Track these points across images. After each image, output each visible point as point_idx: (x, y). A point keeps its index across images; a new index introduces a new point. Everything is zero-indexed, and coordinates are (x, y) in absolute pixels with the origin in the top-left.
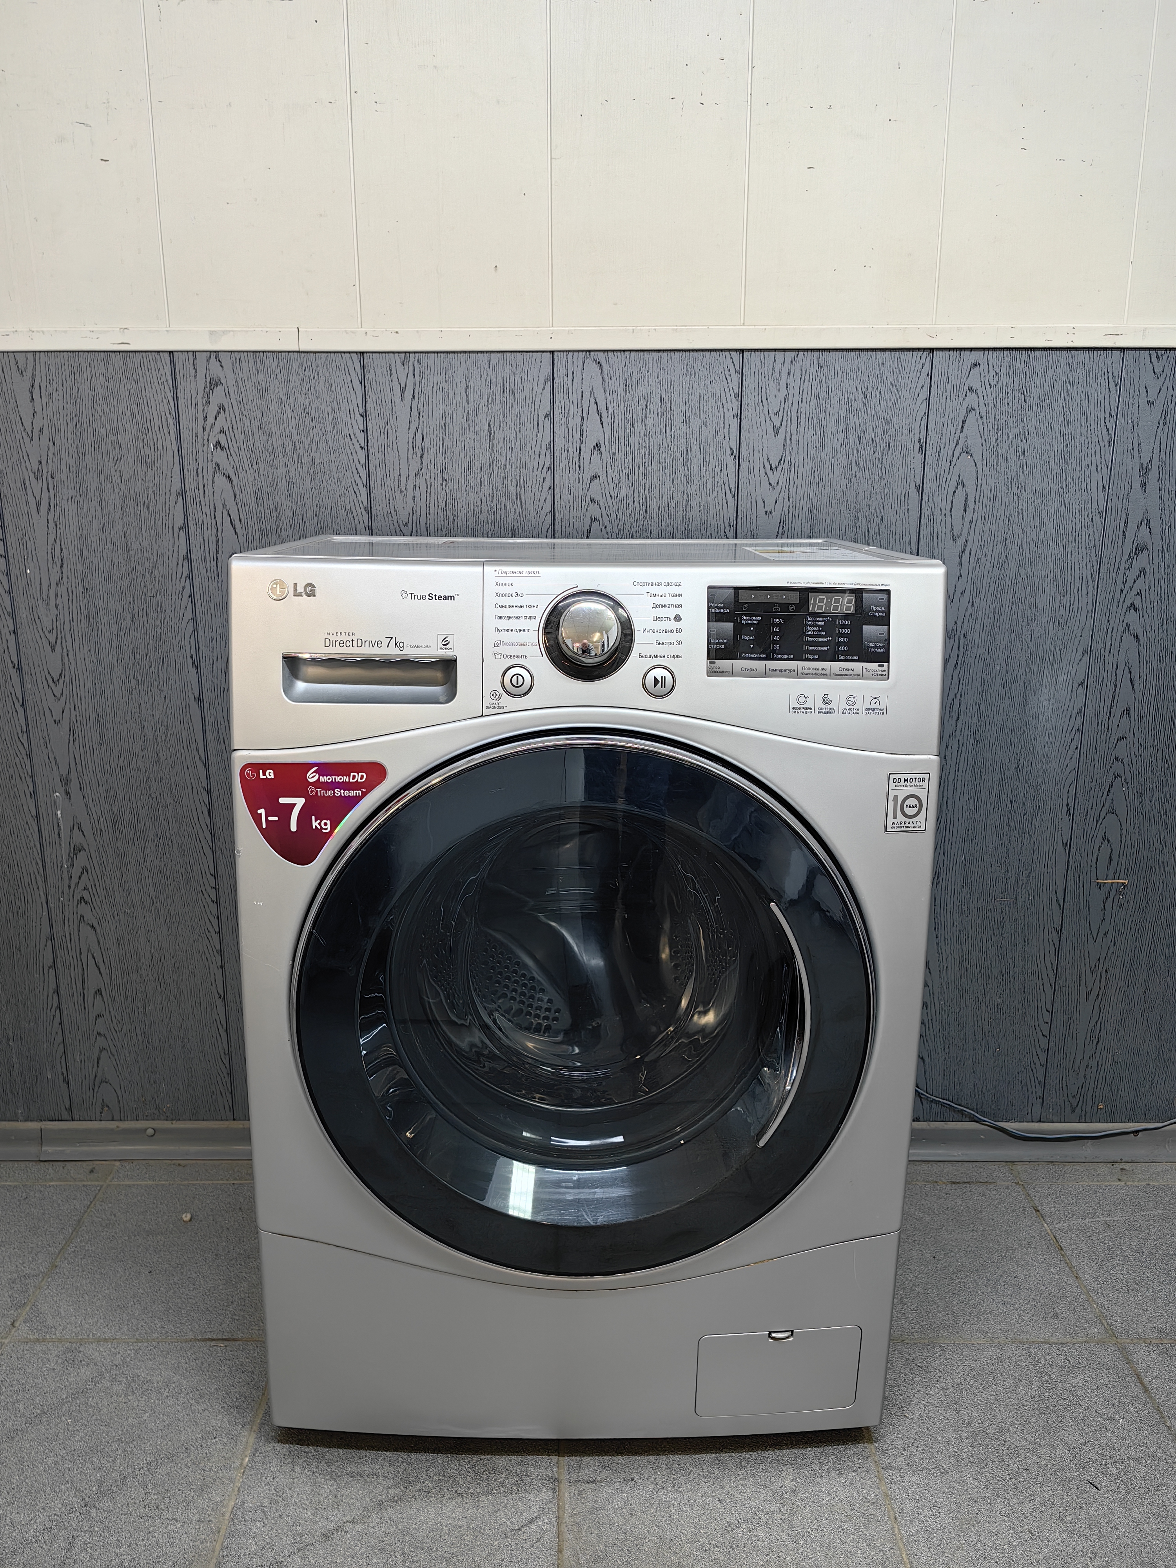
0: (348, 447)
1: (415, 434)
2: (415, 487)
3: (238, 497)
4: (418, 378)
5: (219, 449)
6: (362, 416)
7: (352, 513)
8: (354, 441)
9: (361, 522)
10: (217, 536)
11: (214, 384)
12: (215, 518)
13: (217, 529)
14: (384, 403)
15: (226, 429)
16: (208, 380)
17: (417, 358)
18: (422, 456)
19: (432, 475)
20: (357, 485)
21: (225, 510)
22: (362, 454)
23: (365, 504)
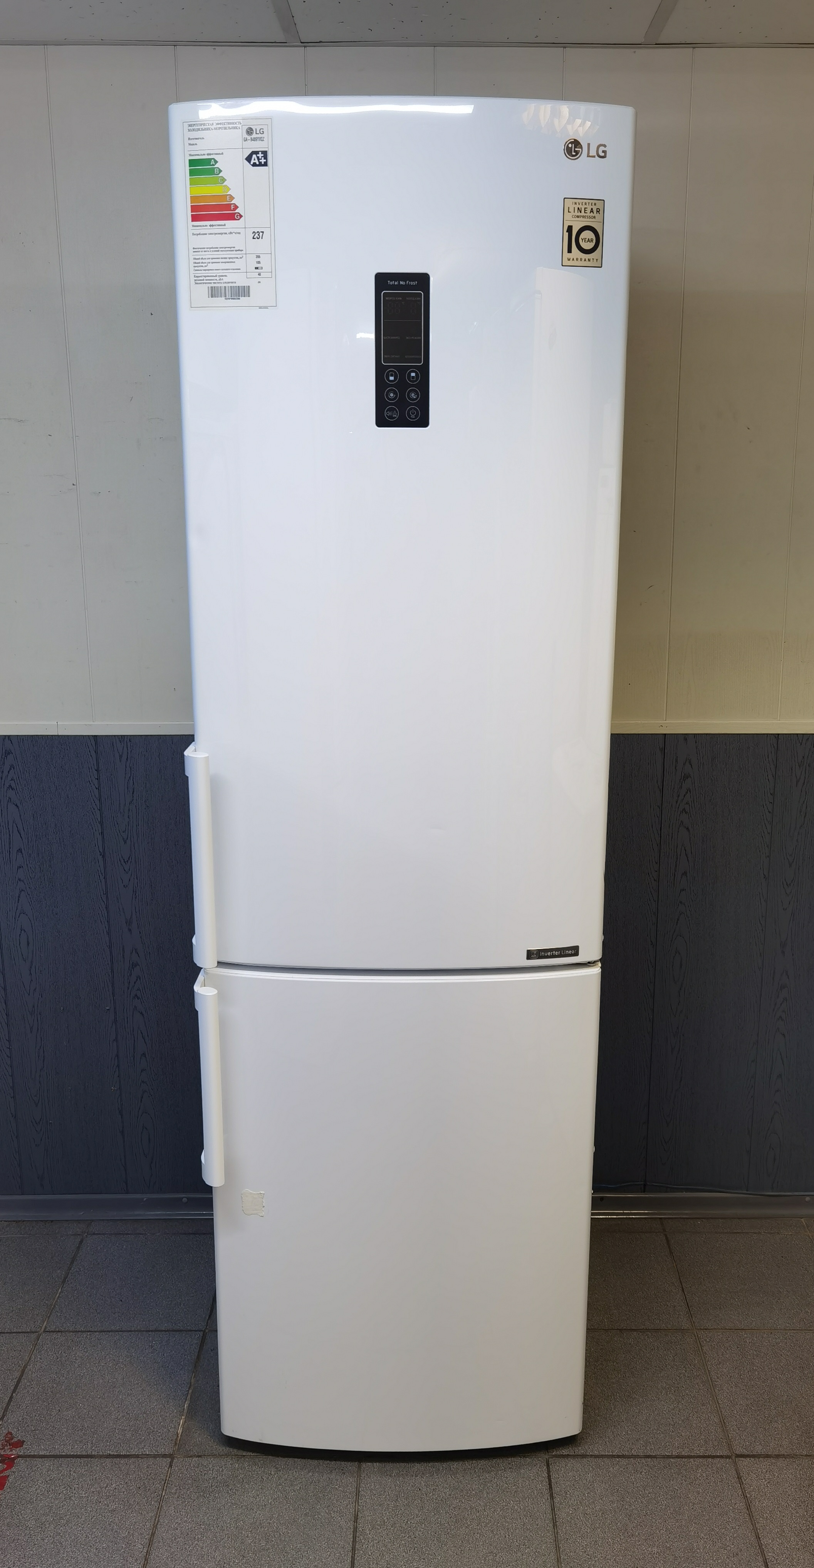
0: (88, 788)
1: (128, 780)
2: (129, 810)
3: (22, 816)
4: (129, 750)
5: (11, 789)
6: (97, 770)
7: (91, 825)
8: (92, 784)
9: (97, 831)
10: (10, 839)
11: (8, 753)
12: (8, 828)
13: (10, 835)
14: (110, 764)
15: (15, 778)
16: (4, 751)
17: (128, 739)
18: (133, 793)
19: (140, 803)
20: (94, 809)
21: (14, 824)
22: (96, 792)
23: (99, 820)
